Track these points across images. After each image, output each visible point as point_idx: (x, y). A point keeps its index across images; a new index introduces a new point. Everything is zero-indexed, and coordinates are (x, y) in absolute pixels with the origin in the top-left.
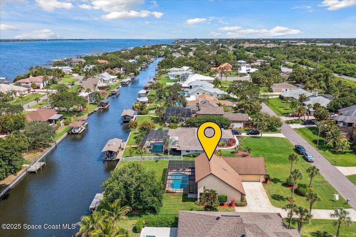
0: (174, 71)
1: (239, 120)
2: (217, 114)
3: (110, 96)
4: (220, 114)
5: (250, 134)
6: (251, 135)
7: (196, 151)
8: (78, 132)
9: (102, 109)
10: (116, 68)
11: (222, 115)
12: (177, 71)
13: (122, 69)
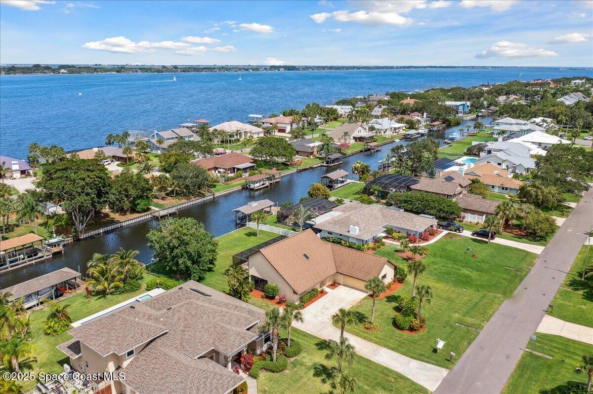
0: (506, 124)
1: (481, 210)
2: (442, 193)
3: (363, 151)
4: (448, 194)
5: (475, 235)
6: (477, 236)
7: (341, 235)
8: (253, 187)
9: (325, 166)
10: (416, 113)
11: (450, 196)
12: (511, 124)
13: (425, 114)
